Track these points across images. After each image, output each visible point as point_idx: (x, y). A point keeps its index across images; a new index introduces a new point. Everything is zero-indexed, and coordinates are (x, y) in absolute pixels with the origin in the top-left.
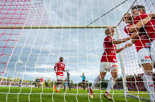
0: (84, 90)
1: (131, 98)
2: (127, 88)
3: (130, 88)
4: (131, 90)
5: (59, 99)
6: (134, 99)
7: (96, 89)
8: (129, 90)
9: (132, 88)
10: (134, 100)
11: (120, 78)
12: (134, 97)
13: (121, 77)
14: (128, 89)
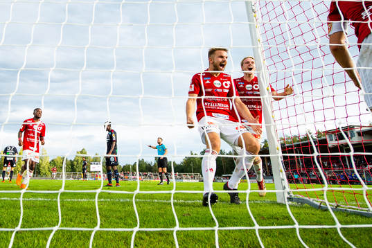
0: (168, 184)
1: (296, 207)
2: (284, 175)
3: (296, 176)
4: (297, 181)
5: (75, 213)
6: (308, 208)
7: (191, 181)
8: (290, 180)
9: (302, 174)
10: (308, 211)
11: (264, 144)
12: (308, 202)
13: (266, 141)
14: (288, 178)
